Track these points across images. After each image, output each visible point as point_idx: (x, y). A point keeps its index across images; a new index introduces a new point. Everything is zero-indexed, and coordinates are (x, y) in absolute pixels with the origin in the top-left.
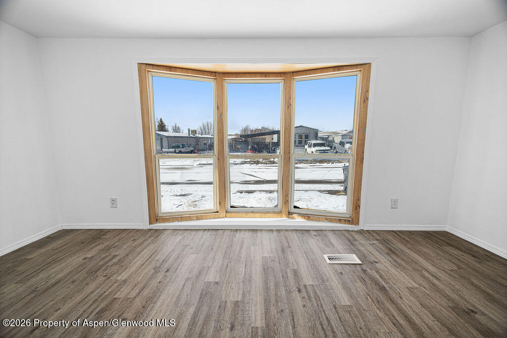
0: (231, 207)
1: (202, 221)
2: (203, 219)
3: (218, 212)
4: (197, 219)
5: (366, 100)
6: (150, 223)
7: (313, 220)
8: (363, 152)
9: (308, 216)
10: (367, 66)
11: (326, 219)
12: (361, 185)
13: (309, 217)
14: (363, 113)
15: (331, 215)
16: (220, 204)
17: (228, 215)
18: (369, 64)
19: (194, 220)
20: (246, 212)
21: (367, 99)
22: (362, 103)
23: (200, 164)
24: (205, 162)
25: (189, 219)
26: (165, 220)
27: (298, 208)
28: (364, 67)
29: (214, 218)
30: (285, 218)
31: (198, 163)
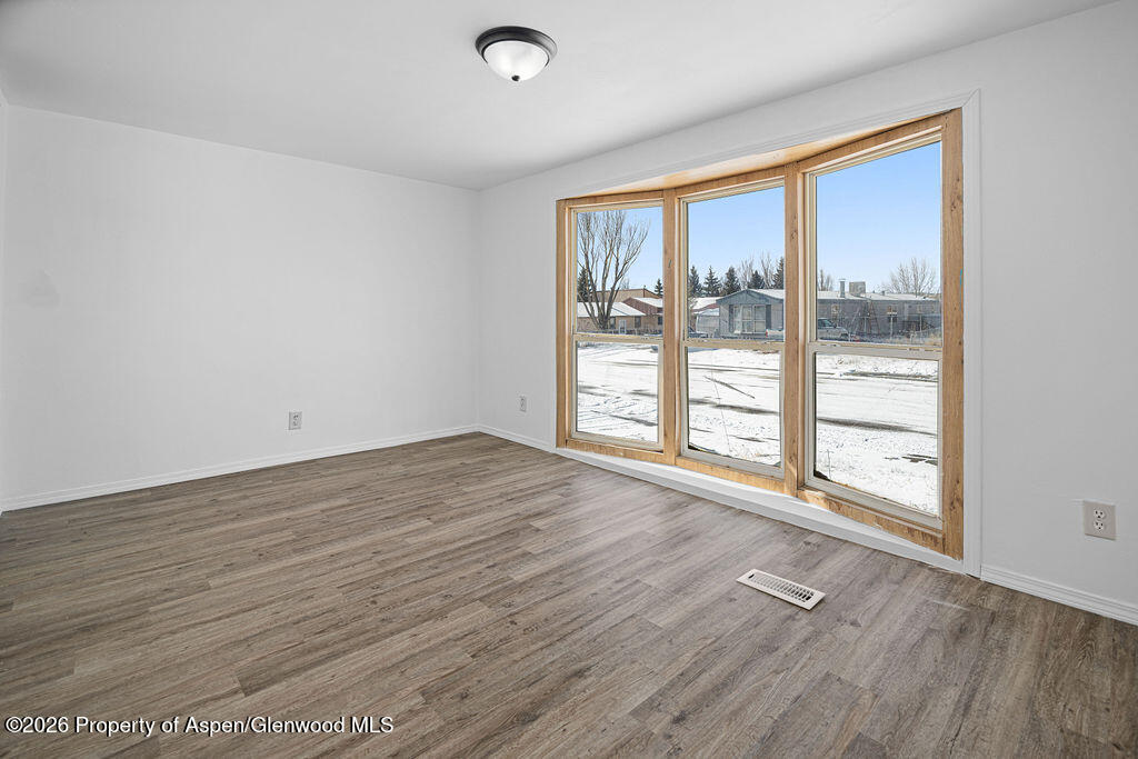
0: (690, 447)
1: (633, 461)
2: (635, 459)
3: (662, 452)
4: (625, 456)
5: (957, 202)
6: (558, 446)
7: (847, 516)
8: (961, 343)
9: (836, 502)
10: (951, 116)
11: (879, 521)
12: (961, 437)
13: (839, 506)
14: (951, 238)
15: (893, 512)
16: (665, 435)
17: (679, 461)
18: (956, 112)
19: (620, 456)
20: (714, 465)
21: (960, 198)
22: (948, 210)
23: (853, 373)
24: (868, 369)
25: (612, 451)
26: (578, 445)
27: (825, 478)
28: (946, 120)
29: (653, 462)
30: (786, 495)
31: (849, 368)
